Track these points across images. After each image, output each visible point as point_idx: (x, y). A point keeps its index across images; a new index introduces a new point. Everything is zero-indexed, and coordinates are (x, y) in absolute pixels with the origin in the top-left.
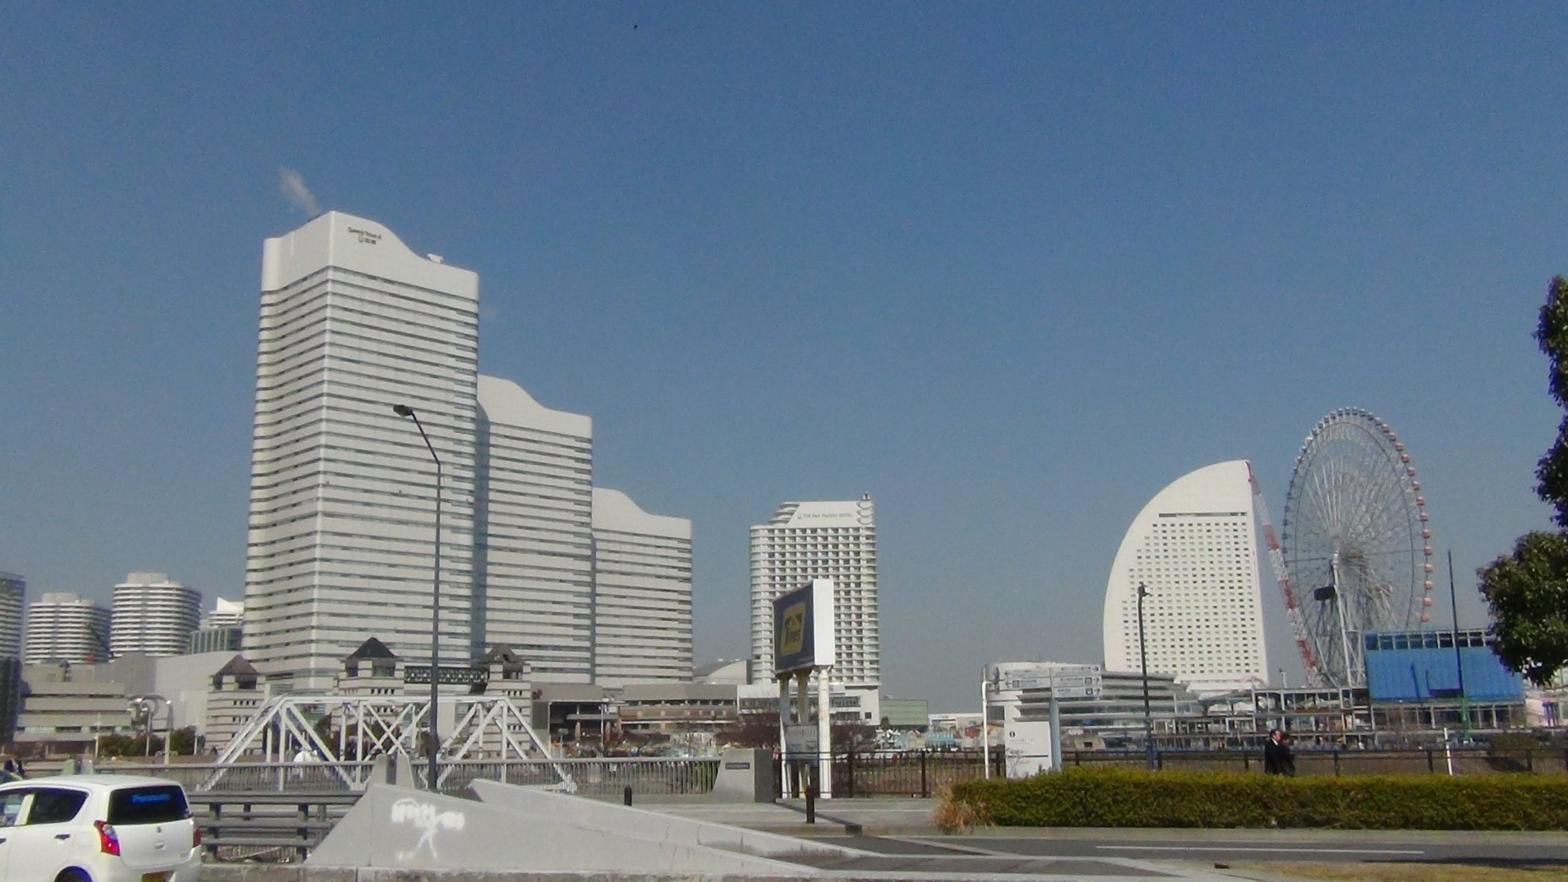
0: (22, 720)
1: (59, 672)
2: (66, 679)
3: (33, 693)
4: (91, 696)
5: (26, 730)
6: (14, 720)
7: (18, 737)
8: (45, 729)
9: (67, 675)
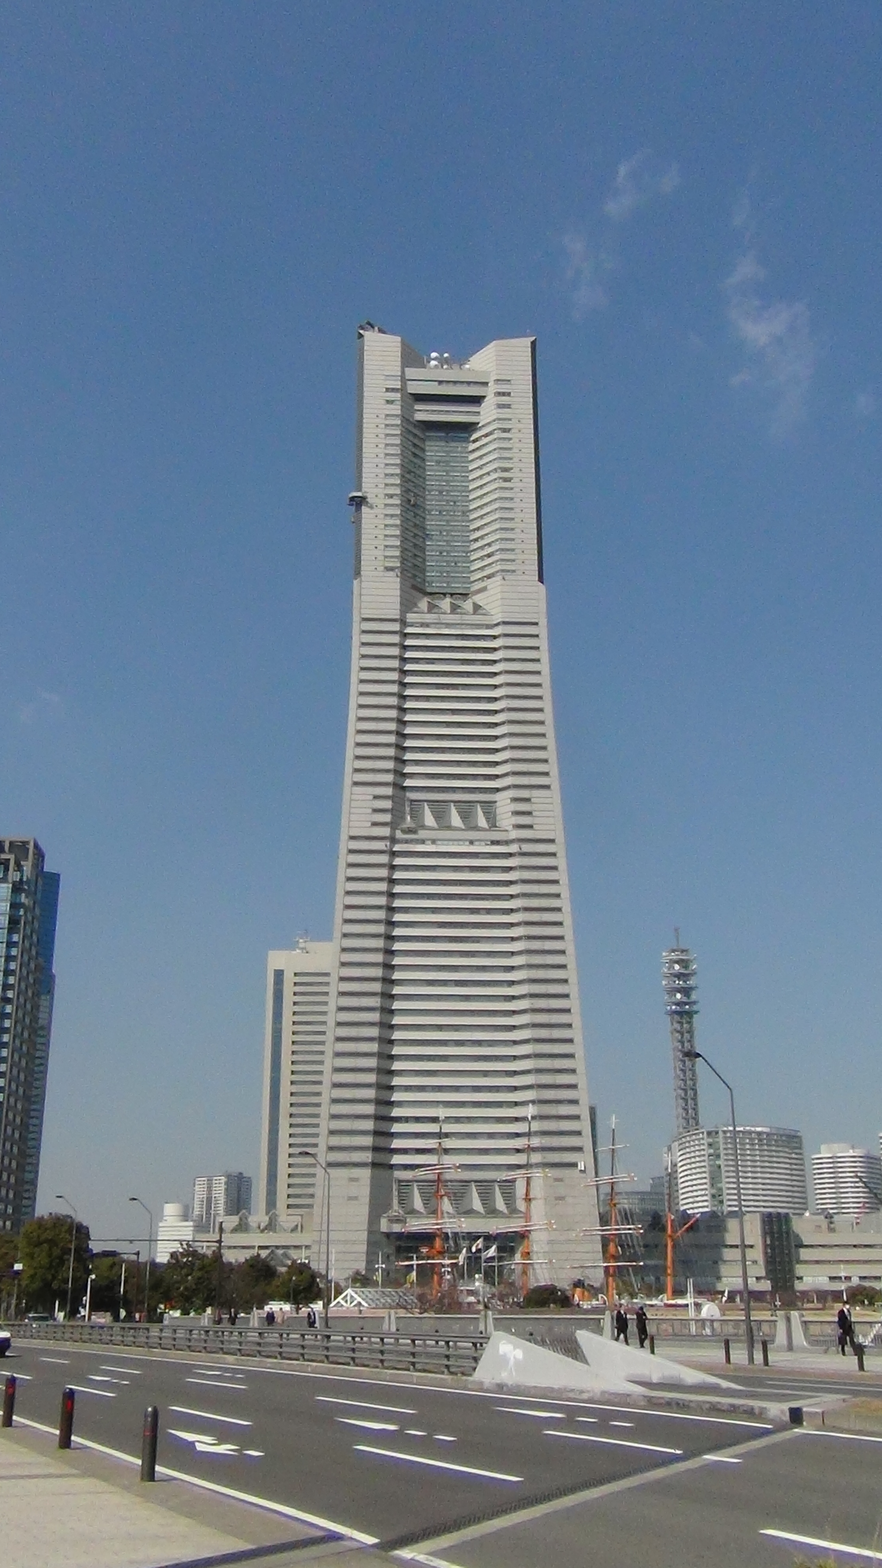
0: (799, 1269)
1: (824, 1223)
2: (832, 1230)
3: (805, 1243)
4: (855, 1246)
5: (804, 1278)
6: (791, 1271)
7: (799, 1286)
8: (820, 1278)
9: (832, 1226)
